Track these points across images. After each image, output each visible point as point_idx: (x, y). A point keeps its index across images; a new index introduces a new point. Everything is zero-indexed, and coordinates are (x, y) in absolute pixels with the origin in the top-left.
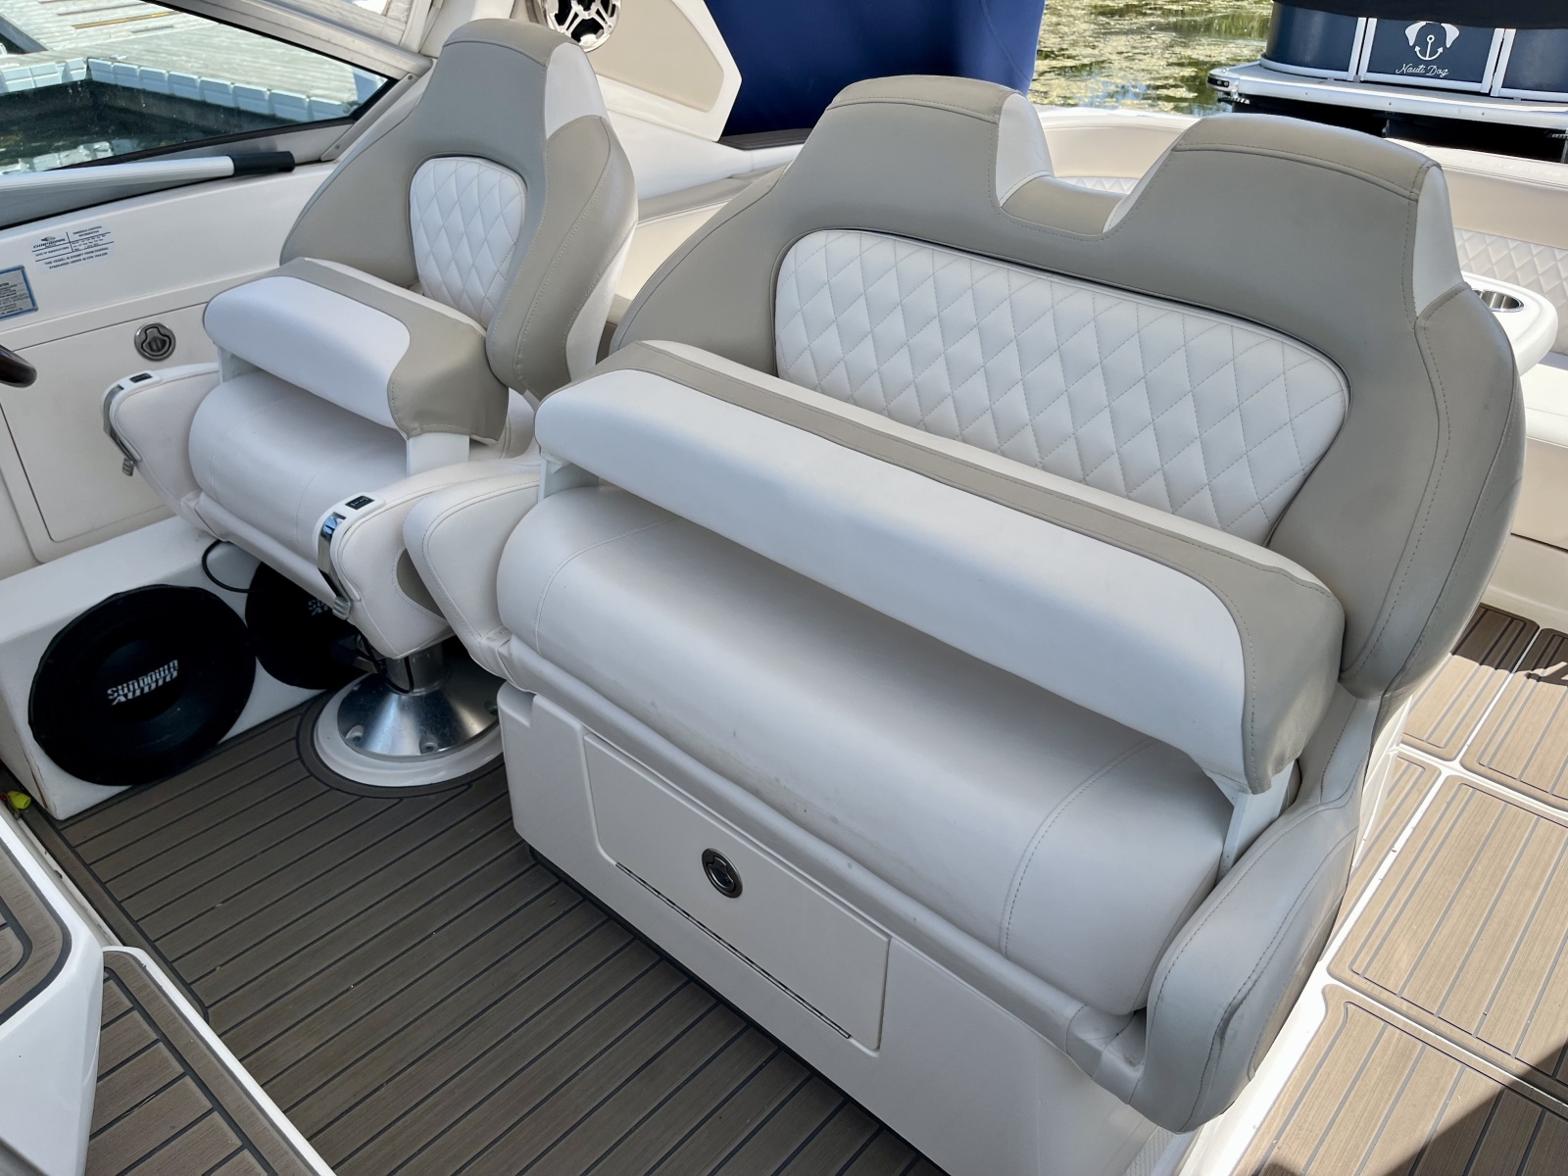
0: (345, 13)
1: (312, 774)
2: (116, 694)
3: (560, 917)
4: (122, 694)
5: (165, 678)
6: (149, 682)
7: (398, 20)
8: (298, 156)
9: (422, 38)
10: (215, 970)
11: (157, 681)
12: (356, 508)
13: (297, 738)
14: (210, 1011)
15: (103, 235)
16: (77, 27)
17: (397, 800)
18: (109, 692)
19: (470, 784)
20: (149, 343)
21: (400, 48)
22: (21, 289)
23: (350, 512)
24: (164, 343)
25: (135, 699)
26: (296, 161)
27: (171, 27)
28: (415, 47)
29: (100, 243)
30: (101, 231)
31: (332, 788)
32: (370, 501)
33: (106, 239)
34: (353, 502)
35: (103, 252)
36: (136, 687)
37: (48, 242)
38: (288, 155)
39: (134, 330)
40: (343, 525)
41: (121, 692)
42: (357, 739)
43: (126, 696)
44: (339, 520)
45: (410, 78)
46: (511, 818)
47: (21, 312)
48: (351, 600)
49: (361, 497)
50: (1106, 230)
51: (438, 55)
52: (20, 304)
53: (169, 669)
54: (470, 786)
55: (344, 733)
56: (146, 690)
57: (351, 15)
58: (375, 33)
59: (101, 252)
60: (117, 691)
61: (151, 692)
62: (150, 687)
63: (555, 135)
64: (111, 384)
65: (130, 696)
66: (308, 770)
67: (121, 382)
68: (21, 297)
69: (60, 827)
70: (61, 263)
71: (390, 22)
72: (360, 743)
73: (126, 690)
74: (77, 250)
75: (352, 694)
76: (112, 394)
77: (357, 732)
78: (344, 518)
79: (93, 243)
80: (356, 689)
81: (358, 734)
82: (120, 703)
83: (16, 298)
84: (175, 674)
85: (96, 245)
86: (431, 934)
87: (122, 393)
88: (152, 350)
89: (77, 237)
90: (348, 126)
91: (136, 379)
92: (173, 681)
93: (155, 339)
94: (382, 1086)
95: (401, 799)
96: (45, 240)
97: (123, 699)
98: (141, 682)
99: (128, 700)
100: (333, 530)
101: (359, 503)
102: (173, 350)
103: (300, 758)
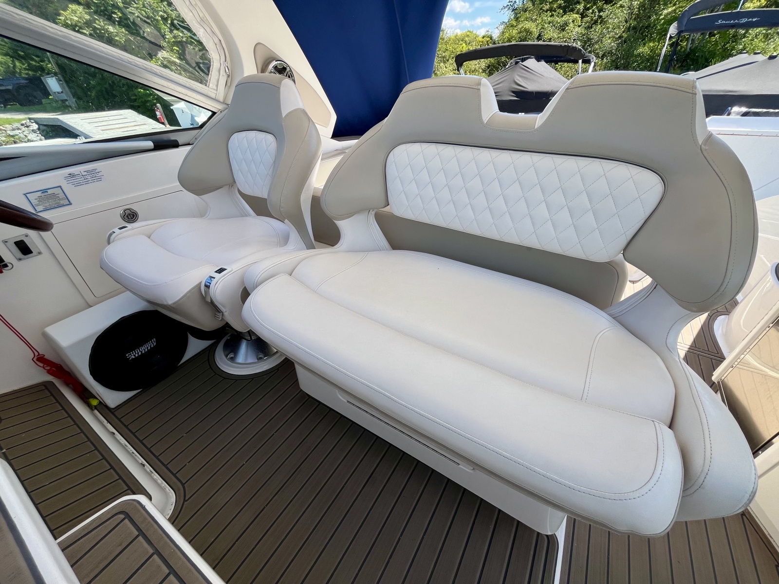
0: (191, 84)
1: (216, 374)
2: (130, 356)
3: (323, 419)
4: (132, 356)
5: (151, 346)
6: (144, 349)
7: (214, 89)
8: (180, 142)
9: (224, 97)
10: (186, 465)
11: (147, 348)
12: (220, 273)
13: (208, 360)
14: (185, 485)
15: (98, 172)
16: (102, 130)
17: (251, 380)
18: (127, 355)
19: (278, 369)
20: (127, 216)
21: (215, 100)
22: (62, 195)
23: (217, 275)
24: (134, 216)
25: (139, 356)
26: (180, 144)
27: (136, 130)
28: (221, 100)
29: (97, 176)
30: (97, 171)
31: (225, 378)
32: (225, 269)
33: (100, 174)
34: (218, 270)
35: (100, 179)
36: (139, 351)
37: (71, 175)
38: (176, 141)
39: (120, 211)
40: (214, 281)
41: (132, 355)
42: (232, 358)
43: (135, 356)
44: (212, 279)
45: (221, 112)
46: (297, 379)
47: (64, 206)
48: (222, 312)
49: (221, 268)
50: (536, 127)
51: (230, 103)
52: (62, 202)
53: (152, 342)
54: (278, 370)
55: (226, 356)
56: (143, 352)
57: (194, 86)
58: (206, 94)
59: (99, 180)
60: (131, 354)
61: (145, 353)
62: (145, 351)
63: (287, 115)
64: (110, 231)
65: (137, 355)
66: (214, 372)
67: (114, 230)
68: (62, 199)
69: (113, 411)
70: (79, 184)
71: (210, 90)
72: (233, 359)
73: (134, 354)
74: (87, 179)
75: (227, 340)
76: (111, 235)
77: (232, 355)
78: (214, 278)
79: (95, 176)
80: (229, 338)
81: (232, 356)
82: (132, 359)
83: (60, 200)
84: (155, 344)
85: (95, 177)
86: (274, 434)
87: (114, 235)
88: (129, 219)
89: (85, 173)
90: (199, 130)
91: (120, 229)
92: (154, 347)
93: (130, 214)
94: (265, 508)
95: (253, 379)
96: (70, 174)
97: (133, 357)
98: (141, 349)
99: (136, 357)
100: (210, 283)
101: (220, 271)
102: (138, 218)
103: (211, 368)
